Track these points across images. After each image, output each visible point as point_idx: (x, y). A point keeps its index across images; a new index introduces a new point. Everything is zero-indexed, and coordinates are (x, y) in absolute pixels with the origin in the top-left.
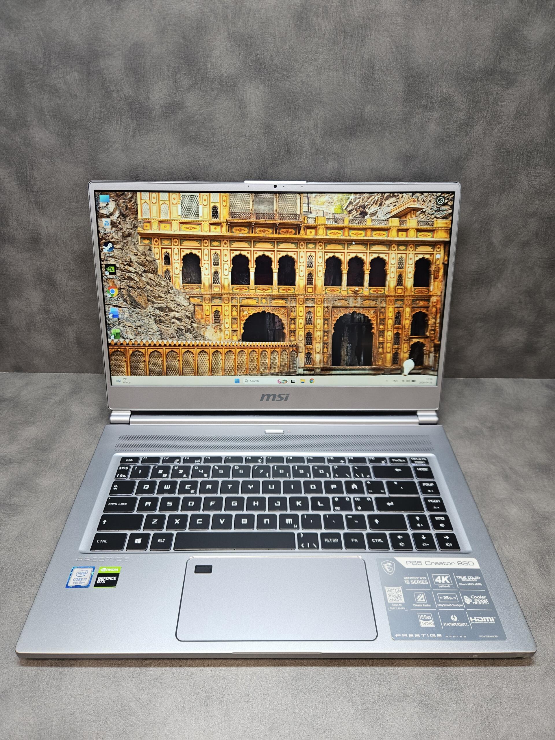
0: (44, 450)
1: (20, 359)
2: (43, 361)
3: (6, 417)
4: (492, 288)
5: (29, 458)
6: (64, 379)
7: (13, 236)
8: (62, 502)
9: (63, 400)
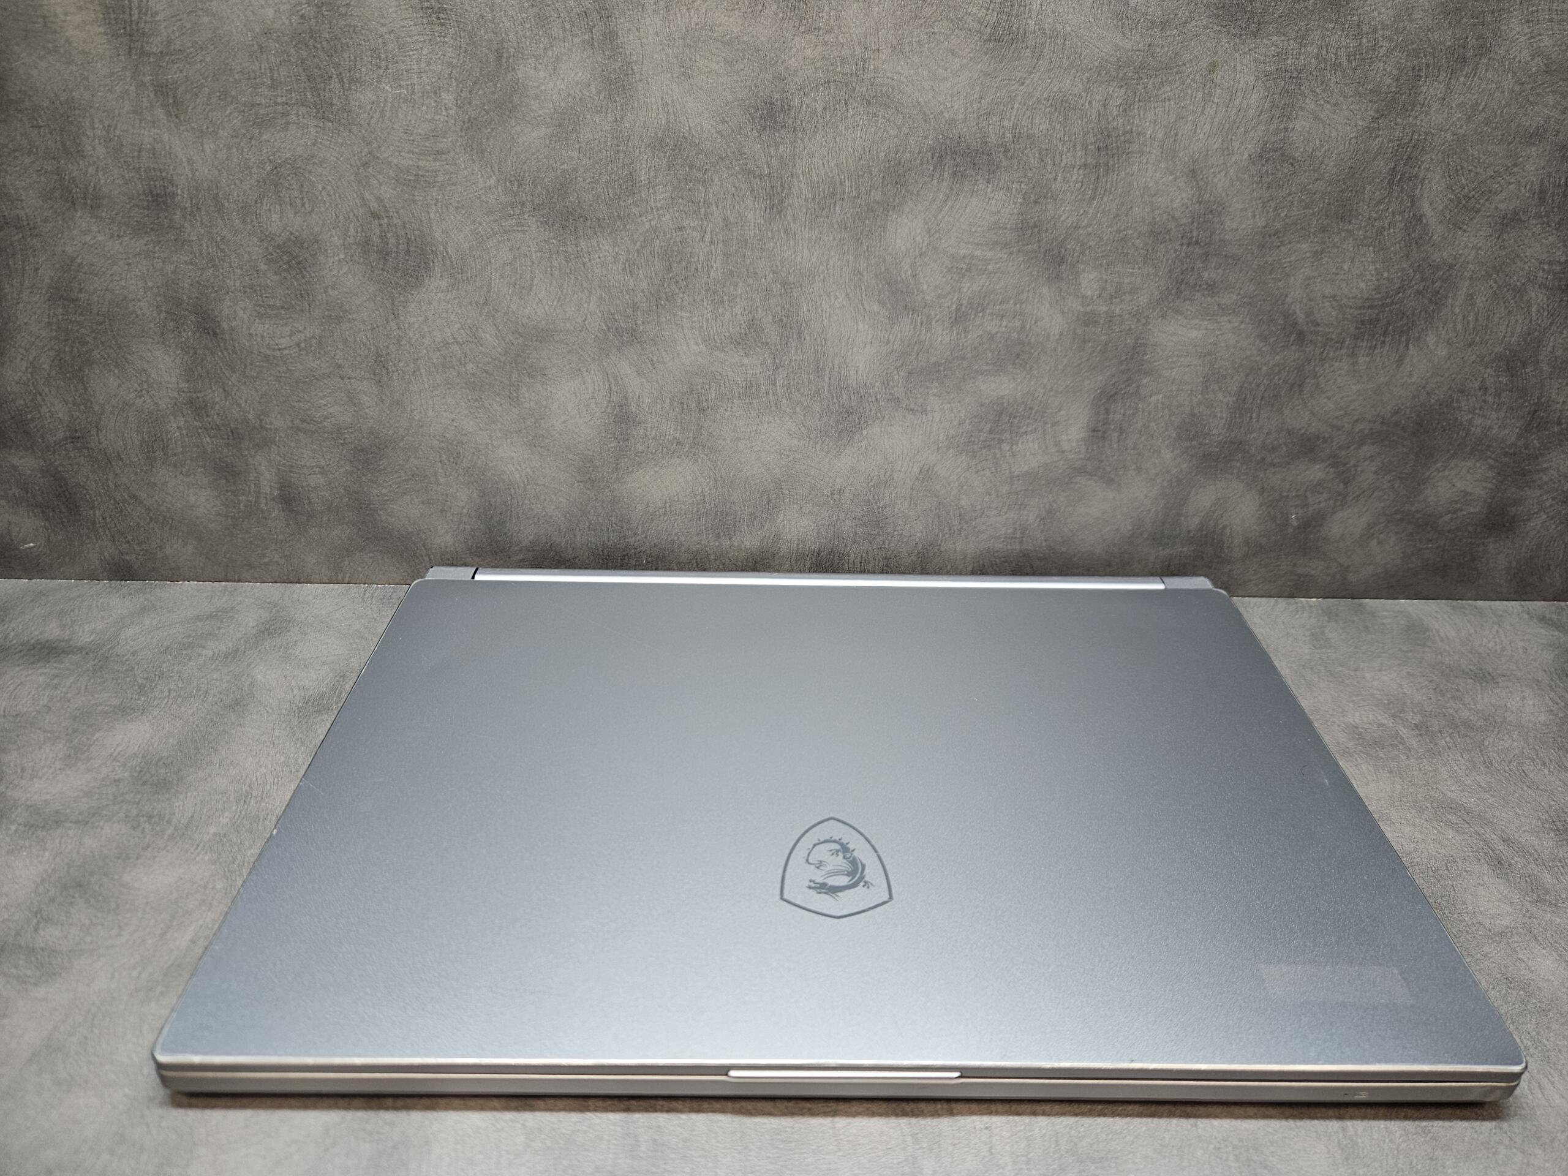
0: (162, 786)
1: (128, 542)
2: (190, 549)
3: (69, 695)
4: (1411, 347)
5: (116, 808)
6: (246, 597)
7: (95, 187)
8: (193, 941)
9: (237, 651)
